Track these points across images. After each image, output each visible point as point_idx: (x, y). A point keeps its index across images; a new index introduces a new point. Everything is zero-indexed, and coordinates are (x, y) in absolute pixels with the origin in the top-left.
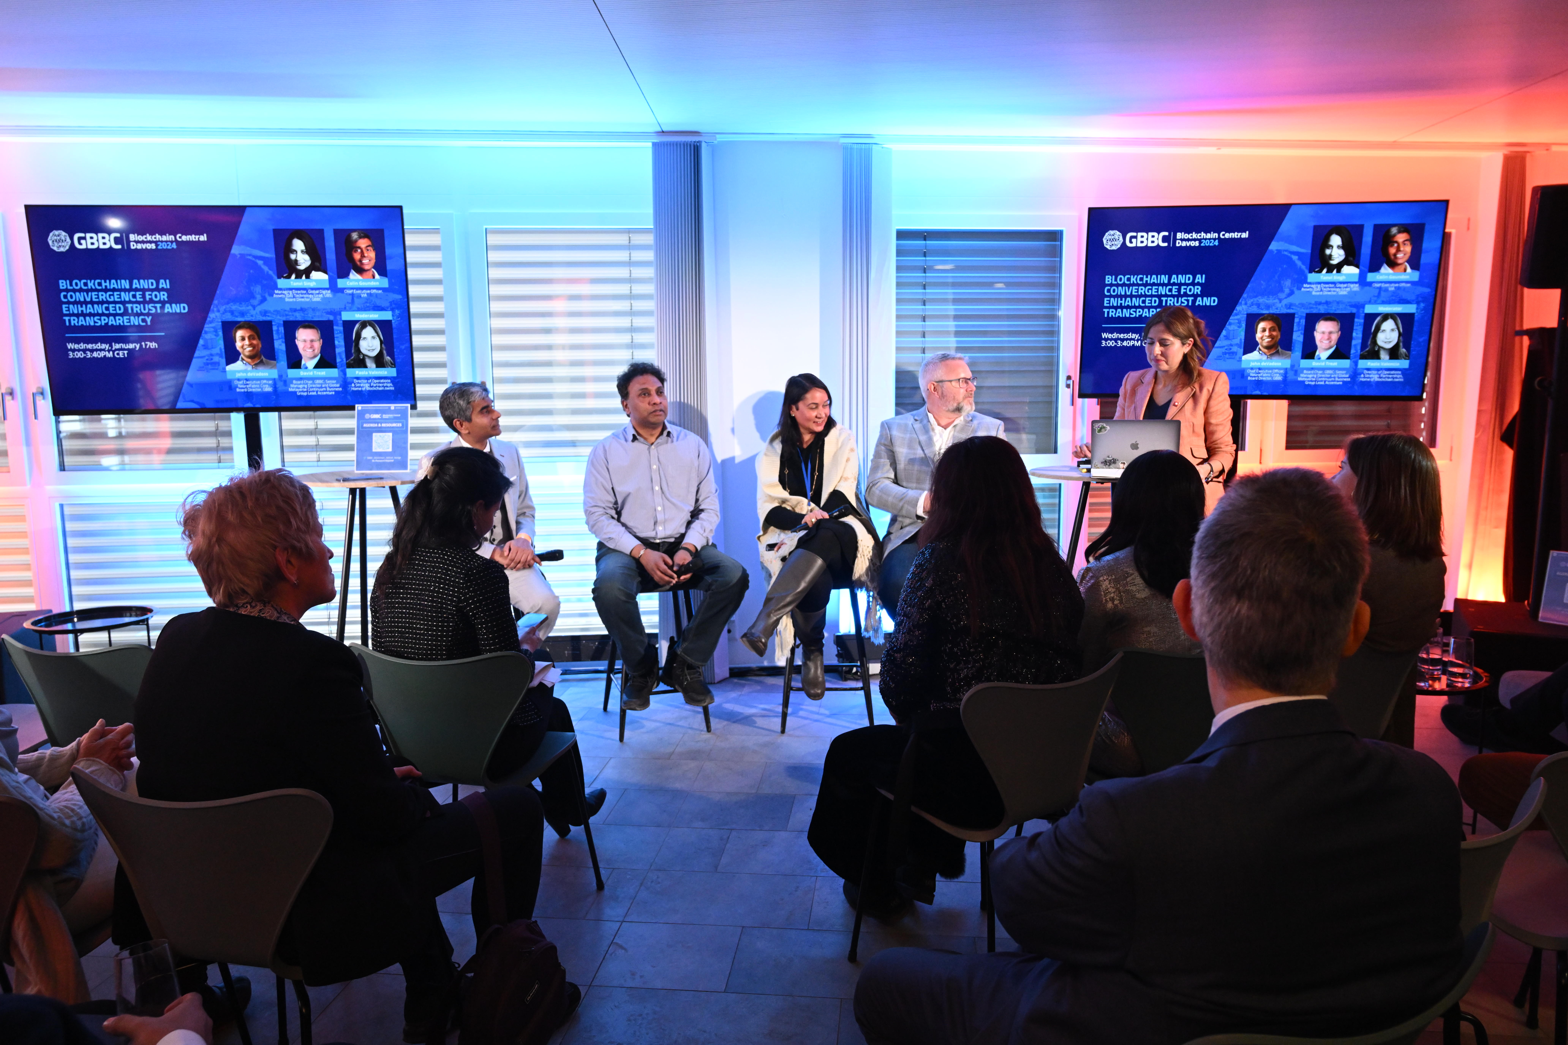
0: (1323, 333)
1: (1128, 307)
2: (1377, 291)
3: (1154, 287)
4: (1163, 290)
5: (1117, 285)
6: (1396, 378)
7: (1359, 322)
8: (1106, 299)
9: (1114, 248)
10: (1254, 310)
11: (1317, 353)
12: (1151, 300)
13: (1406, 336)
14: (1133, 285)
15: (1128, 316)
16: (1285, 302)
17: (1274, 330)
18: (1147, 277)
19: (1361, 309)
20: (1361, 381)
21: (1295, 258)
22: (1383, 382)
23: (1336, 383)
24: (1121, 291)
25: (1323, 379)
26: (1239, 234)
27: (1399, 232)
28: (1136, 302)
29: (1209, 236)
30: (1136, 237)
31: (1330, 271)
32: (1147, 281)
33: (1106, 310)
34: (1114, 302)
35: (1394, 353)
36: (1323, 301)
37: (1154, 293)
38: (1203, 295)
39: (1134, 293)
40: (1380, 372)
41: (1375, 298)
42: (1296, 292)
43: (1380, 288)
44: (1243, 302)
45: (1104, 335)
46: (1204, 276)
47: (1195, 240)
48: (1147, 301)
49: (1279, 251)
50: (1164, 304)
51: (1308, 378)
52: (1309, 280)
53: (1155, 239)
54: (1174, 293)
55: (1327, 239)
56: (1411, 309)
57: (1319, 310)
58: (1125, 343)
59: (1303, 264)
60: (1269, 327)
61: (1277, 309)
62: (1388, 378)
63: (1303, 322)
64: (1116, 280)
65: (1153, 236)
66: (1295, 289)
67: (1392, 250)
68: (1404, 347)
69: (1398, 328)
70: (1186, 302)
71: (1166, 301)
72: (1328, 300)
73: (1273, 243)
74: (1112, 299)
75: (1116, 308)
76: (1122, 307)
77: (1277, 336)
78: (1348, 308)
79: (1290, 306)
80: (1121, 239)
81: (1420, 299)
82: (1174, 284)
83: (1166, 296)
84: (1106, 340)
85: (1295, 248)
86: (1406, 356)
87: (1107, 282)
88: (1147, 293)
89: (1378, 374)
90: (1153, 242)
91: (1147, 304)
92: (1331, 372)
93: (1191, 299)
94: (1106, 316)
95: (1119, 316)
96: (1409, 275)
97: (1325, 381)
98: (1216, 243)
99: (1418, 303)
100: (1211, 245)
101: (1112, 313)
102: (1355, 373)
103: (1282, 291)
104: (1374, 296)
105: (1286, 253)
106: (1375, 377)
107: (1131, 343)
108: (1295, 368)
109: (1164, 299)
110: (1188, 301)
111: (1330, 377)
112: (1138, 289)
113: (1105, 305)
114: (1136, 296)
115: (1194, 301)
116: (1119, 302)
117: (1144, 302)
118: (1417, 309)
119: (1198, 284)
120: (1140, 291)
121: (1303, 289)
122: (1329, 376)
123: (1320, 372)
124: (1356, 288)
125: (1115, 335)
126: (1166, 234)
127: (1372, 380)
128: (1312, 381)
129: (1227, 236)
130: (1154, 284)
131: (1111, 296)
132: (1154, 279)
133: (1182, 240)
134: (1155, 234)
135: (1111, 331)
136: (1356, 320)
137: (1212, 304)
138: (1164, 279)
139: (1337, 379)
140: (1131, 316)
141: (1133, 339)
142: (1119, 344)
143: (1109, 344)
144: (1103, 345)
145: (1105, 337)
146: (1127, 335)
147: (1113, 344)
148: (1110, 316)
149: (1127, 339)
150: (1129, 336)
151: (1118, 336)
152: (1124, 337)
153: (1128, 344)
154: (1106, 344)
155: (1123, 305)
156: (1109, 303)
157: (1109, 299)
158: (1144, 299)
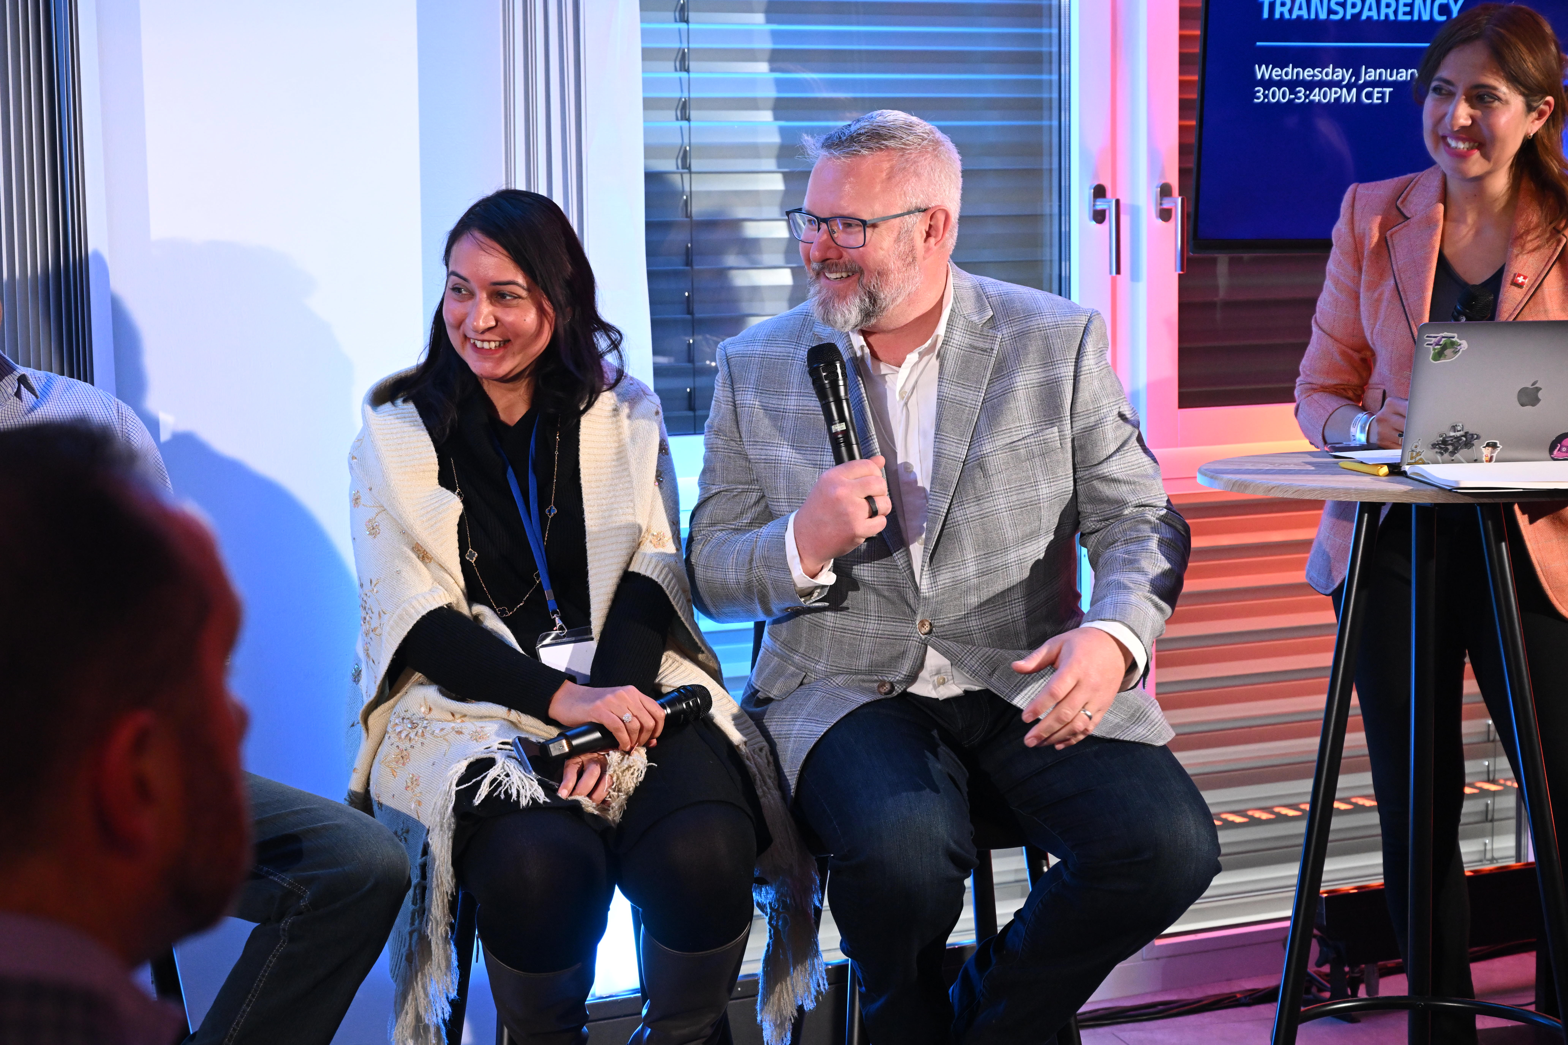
15: (1323, 16)
45: (1262, 72)
58: (1316, 96)
84: (1267, 84)
94: (1266, 15)
95: (1300, 17)
101: (1283, 8)
107: (1332, 95)
125: (1290, 72)
135: (1279, 59)
140: (1332, 17)
141: (1338, 84)
142: (1299, 98)
143: (1274, 97)
144: (1258, 98)
145: (1263, 75)
146: (1321, 72)
147: (1284, 98)
148: (1277, 16)
149: (1321, 84)
150: (1327, 75)
151: (1298, 73)
152: (1313, 76)
153: (1325, 98)
154: (1266, 96)
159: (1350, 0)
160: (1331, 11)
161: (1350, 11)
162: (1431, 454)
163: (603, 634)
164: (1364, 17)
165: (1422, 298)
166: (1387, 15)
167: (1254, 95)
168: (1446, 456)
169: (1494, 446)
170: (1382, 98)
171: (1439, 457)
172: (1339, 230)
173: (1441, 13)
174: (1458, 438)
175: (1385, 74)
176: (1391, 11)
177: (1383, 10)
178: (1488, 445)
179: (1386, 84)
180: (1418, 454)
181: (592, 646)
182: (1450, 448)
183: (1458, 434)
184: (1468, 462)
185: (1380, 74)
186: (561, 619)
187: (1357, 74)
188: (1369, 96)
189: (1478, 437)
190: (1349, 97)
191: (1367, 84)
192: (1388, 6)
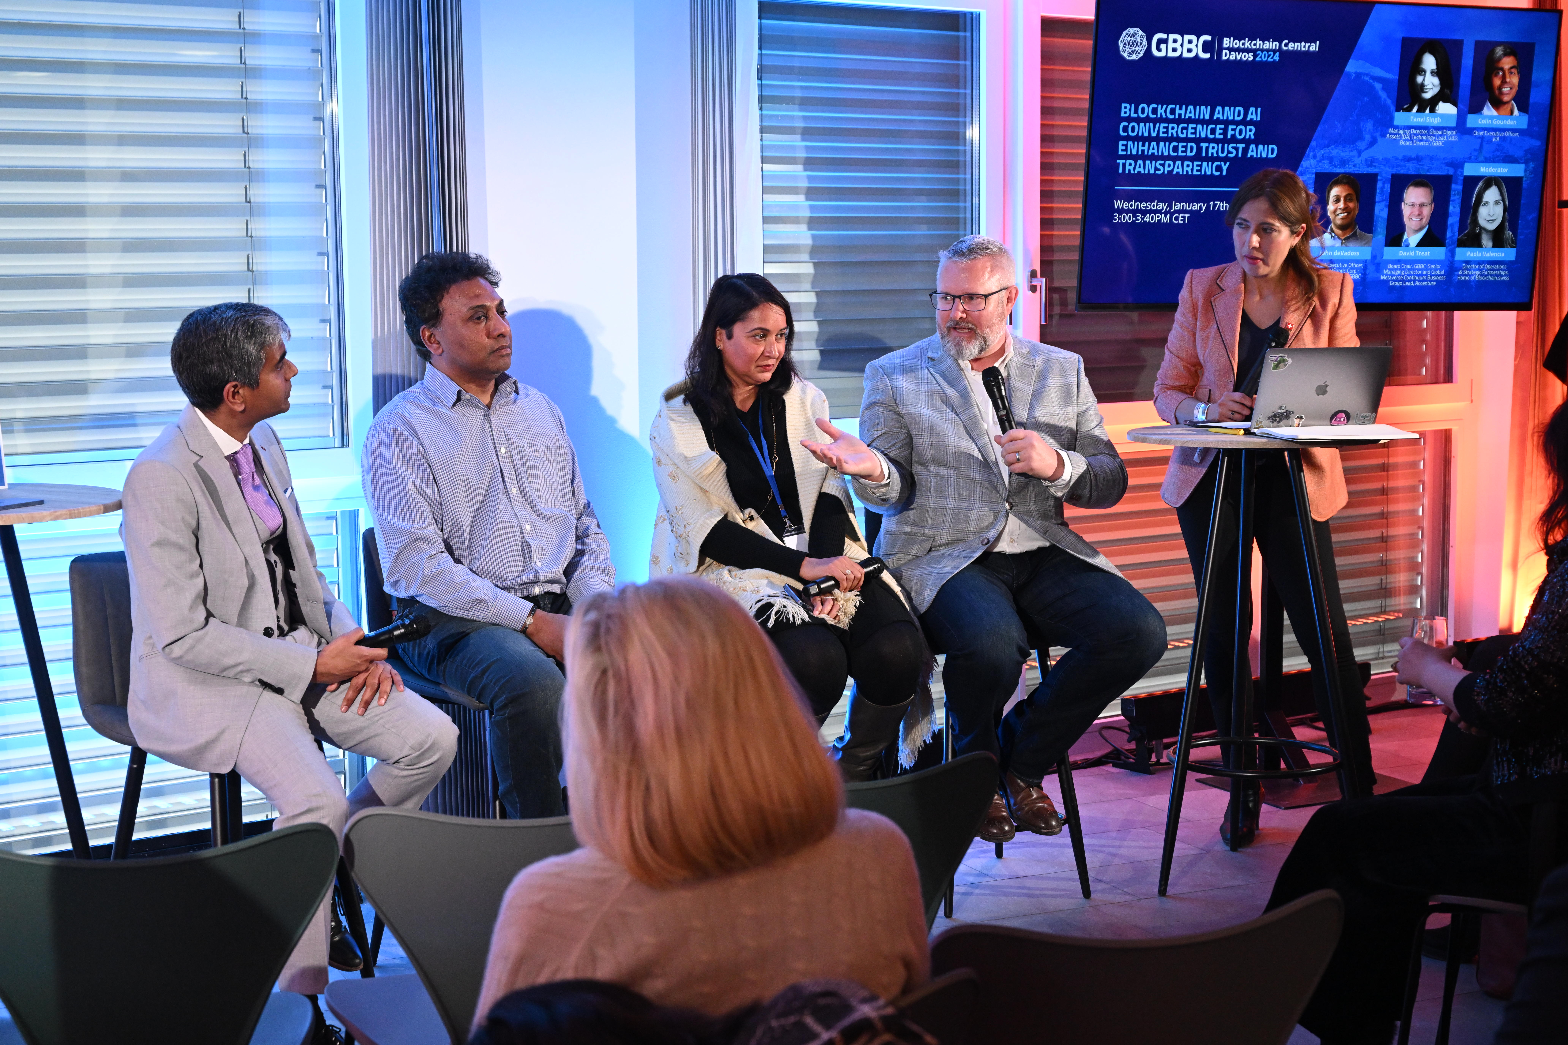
0: (1413, 205)
1: (1153, 158)
2: (1479, 141)
3: (1190, 126)
4: (1203, 131)
5: (1138, 120)
6: (1501, 275)
7: (1457, 188)
8: (1121, 143)
9: (1134, 57)
10: (1326, 167)
11: (1405, 237)
12: (1186, 147)
13: (1511, 211)
14: (1161, 120)
15: (1152, 172)
16: (1365, 155)
17: (1351, 200)
18: (1180, 109)
19: (1460, 170)
20: (1460, 281)
21: (1378, 86)
22: (1485, 281)
23: (1427, 283)
24: (1143, 129)
25: (1412, 278)
26: (1308, 45)
27: (1506, 54)
28: (1165, 149)
29: (1267, 45)
30: (1165, 41)
31: (1421, 110)
32: (1180, 115)
33: (1121, 162)
34: (1133, 148)
35: (1498, 238)
36: (1414, 156)
37: (1190, 136)
38: (1259, 139)
39: (1161, 135)
40: (1481, 267)
41: (1476, 153)
42: (1380, 140)
43: (1482, 138)
44: (1311, 154)
45: (1118, 204)
46: (1259, 109)
47: (1248, 51)
48: (1180, 149)
49: (1358, 75)
50: (1204, 154)
51: (1393, 275)
52: (1396, 123)
53: (1192, 46)
54: (1218, 136)
55: (1419, 60)
56: (1516, 170)
57: (1408, 170)
58: (1147, 219)
59: (1389, 97)
60: (1344, 194)
61: (1354, 166)
62: (1492, 275)
63: (1388, 187)
64: (1136, 112)
65: (1190, 42)
66: (1378, 135)
67: (1497, 82)
68: (1510, 229)
69: (1503, 200)
70: (1234, 151)
71: (1207, 148)
72: (1420, 154)
73: (1351, 61)
74: (1130, 143)
75: (1135, 158)
76: (1144, 157)
77: (1354, 209)
78: (1443, 166)
79: (1371, 162)
80: (1145, 43)
81: (1529, 156)
82: (1218, 122)
83: (1207, 140)
84: (1121, 211)
85: (1378, 72)
86: (1513, 242)
87: (1123, 115)
88: (1181, 135)
89: (1479, 269)
90: (1190, 51)
91: (1180, 154)
92: (1421, 266)
93: (1241, 146)
94: (1120, 171)
95: (1139, 172)
96: (1516, 120)
97: (1414, 281)
98: (1277, 58)
99: (1526, 162)
100: (1269, 59)
101: (1130, 167)
102: (1451, 268)
103: (1361, 138)
104: (1475, 150)
105: (1367, 78)
106: (1475, 275)
107: (1157, 218)
108: (1377, 261)
109: (1204, 145)
110: (1237, 149)
111: (1421, 275)
112: (1167, 128)
113: (1120, 152)
114: (1165, 140)
115: (1245, 151)
116: (1141, 148)
117: (1176, 149)
118: (1526, 170)
119: (1251, 122)
120: (1170, 131)
121: (1388, 136)
122: (1419, 272)
123: (1408, 267)
124: (1452, 136)
125: (1134, 205)
126: (1209, 38)
127: (1472, 278)
128: (1398, 281)
129: (1292, 46)
130: (1189, 121)
131: (1128, 138)
132: (1190, 112)
133: (1231, 50)
134: (1193, 38)
135: (1127, 197)
136: (1453, 186)
137: (1270, 156)
138: (1204, 112)
139: (1429, 278)
140: (1157, 172)
141: (1160, 212)
142: (1138, 220)
143: (1124, 220)
144: (1116, 220)
145: (1118, 206)
146: (1150, 205)
147: (1130, 220)
148: (1127, 171)
149: (1151, 212)
150: (1154, 206)
151: (1138, 205)
152: (1147, 207)
153: (1152, 220)
154: (1120, 219)
155: (1146, 153)
156: (1126, 150)
157: (1125, 143)
158: (1176, 144)
159: (1167, 163)
160: (1156, 169)
161: (1167, 169)
162: (1267, 422)
163: (811, 529)
164: (1174, 173)
165: (1234, 336)
166: (1187, 171)
167: (1113, 218)
168: (1275, 423)
169: (1301, 418)
170: (1184, 220)
171: (1271, 424)
172: (1183, 296)
173: (1217, 171)
174: (1282, 414)
175: (1186, 206)
176: (1189, 169)
177: (1185, 168)
178: (1298, 417)
179: (1186, 212)
180: (1261, 422)
181: (806, 536)
182: (1278, 419)
183: (1283, 411)
184: (1286, 426)
185: (1183, 206)
186: (790, 520)
187: (1170, 206)
188: (1177, 218)
189: (1293, 413)
190: (1165, 219)
191: (1176, 212)
192: (1188, 166)
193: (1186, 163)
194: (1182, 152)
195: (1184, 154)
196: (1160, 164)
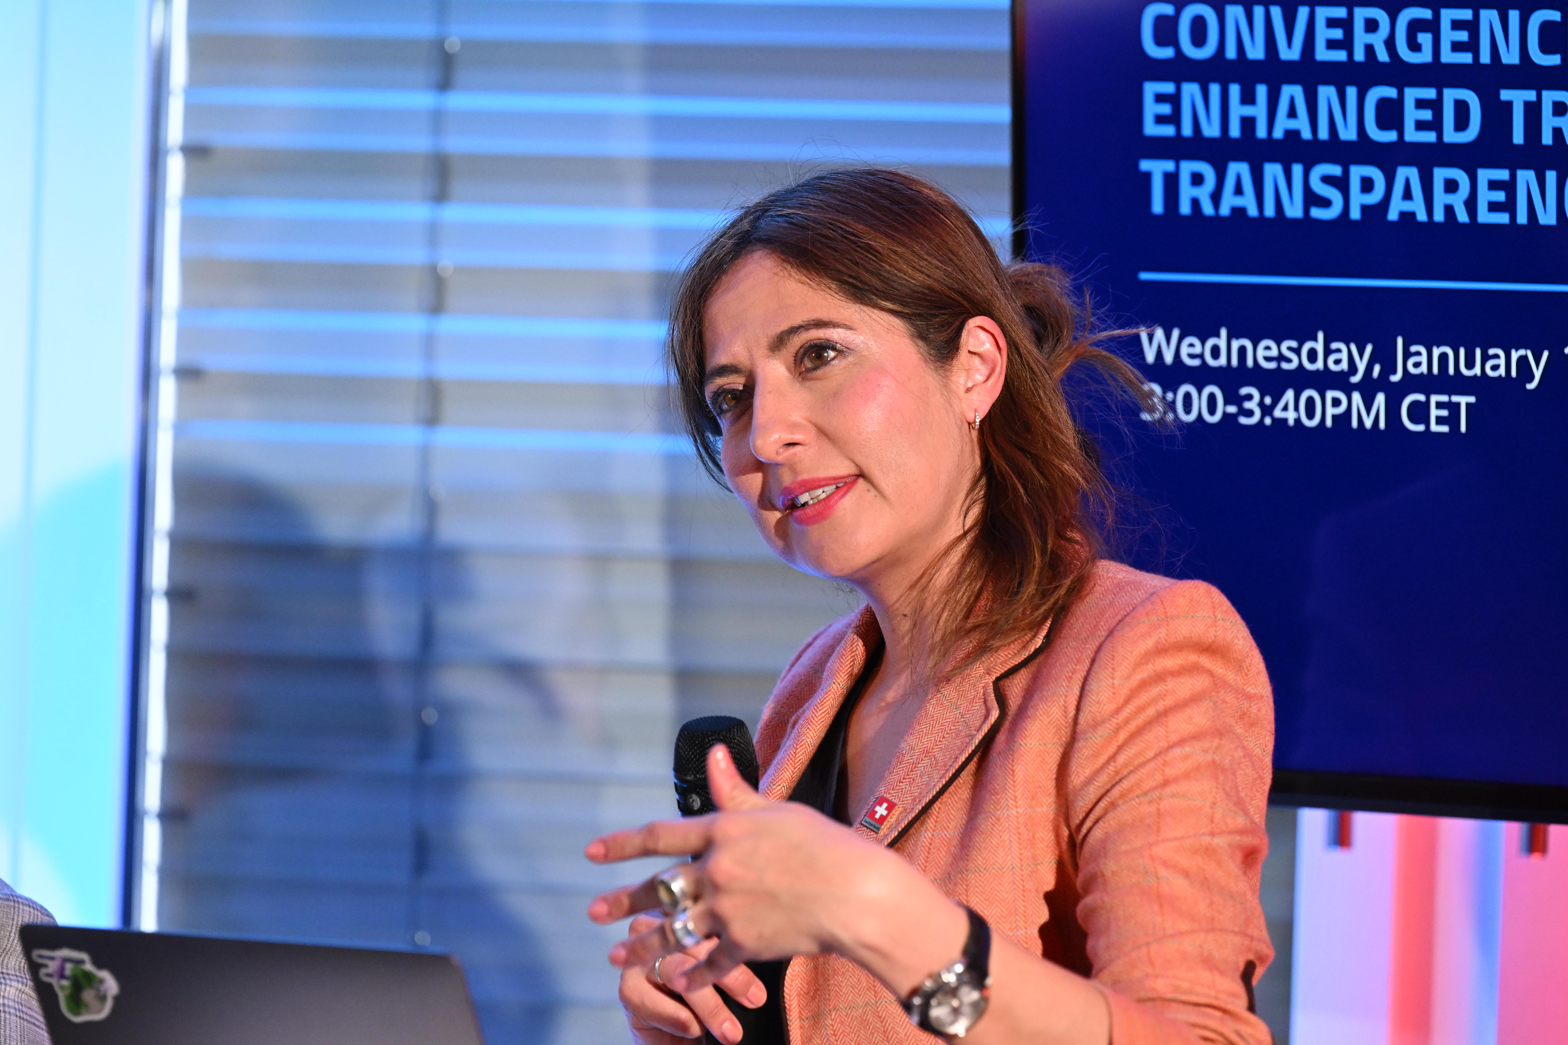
1: (1295, 150)
8: (1150, 87)
12: (1436, 105)
15: (1294, 210)
24: (1244, 31)
28: (1344, 114)
33: (1156, 168)
34: (1205, 110)
37: (1448, 57)
39: (1322, 54)
45: (1156, 345)
48: (1411, 115)
50: (1518, 137)
58: (1289, 410)
74: (1191, 90)
75: (1217, 152)
76: (1254, 149)
84: (1171, 376)
88: (1408, 55)
91: (1412, 135)
94: (1158, 206)
95: (1238, 211)
101: (1198, 189)
107: (1329, 406)
112: (1346, 25)
113: (1150, 128)
114: (1340, 75)
116: (1237, 110)
117: (1390, 114)
120: (1361, 38)
125: (1224, 349)
131: (1180, 69)
135: (1195, 315)
140: (1316, 213)
141: (1340, 381)
142: (1250, 413)
143: (1188, 410)
144: (1153, 409)
145: (1159, 354)
146: (1297, 351)
147: (1213, 411)
149: (1300, 379)
150: (1312, 355)
151: (1242, 350)
152: (1281, 358)
153: (1310, 414)
154: (1169, 406)
155: (1261, 132)
156: (1174, 119)
157: (1168, 88)
158: (1391, 92)
159: (1357, 172)
160: (1312, 199)
161: (1358, 200)
164: (1393, 215)
166: (1449, 210)
167: (1140, 402)
170: (1452, 422)
175: (1456, 360)
176: (1458, 201)
177: (1440, 198)
179: (1458, 385)
185: (1443, 360)
187: (1384, 357)
188: (1419, 412)
190: (1369, 413)
191: (1413, 382)
192: (1451, 186)
193: (1440, 174)
194: (1420, 125)
195: (1430, 137)
196: (1327, 180)
